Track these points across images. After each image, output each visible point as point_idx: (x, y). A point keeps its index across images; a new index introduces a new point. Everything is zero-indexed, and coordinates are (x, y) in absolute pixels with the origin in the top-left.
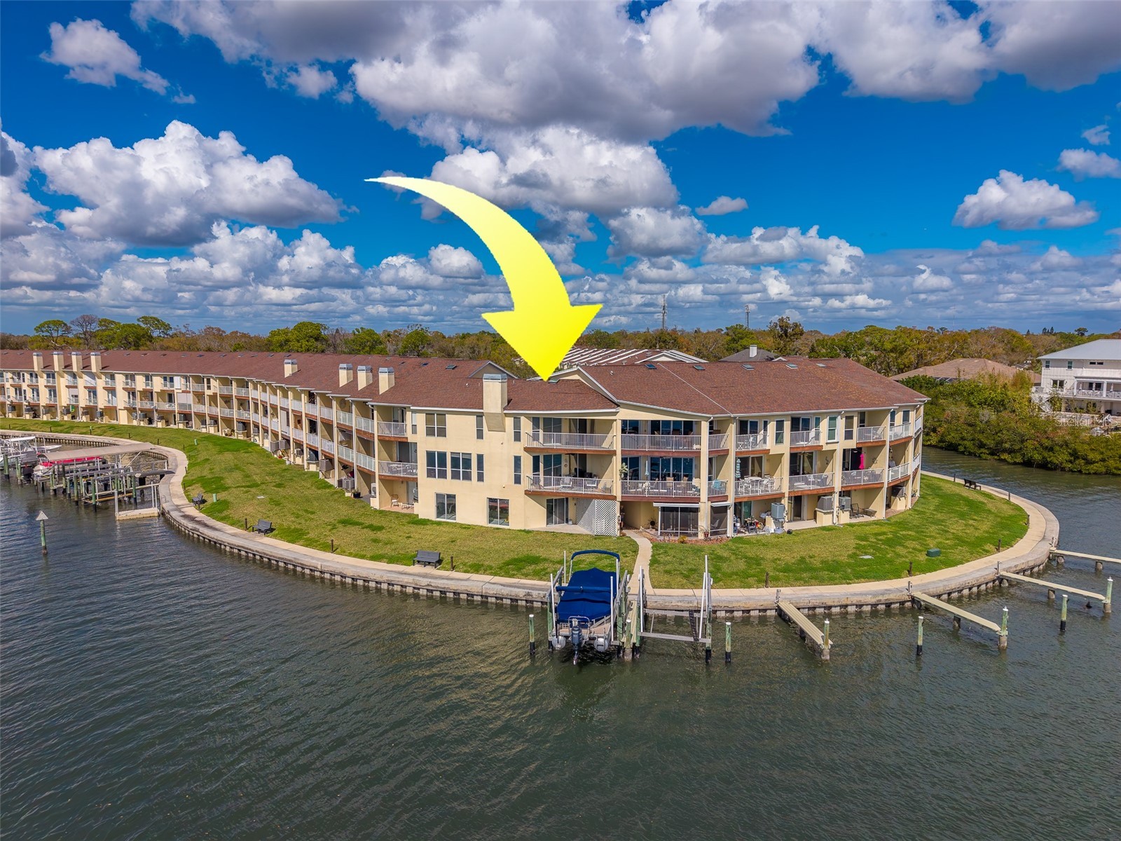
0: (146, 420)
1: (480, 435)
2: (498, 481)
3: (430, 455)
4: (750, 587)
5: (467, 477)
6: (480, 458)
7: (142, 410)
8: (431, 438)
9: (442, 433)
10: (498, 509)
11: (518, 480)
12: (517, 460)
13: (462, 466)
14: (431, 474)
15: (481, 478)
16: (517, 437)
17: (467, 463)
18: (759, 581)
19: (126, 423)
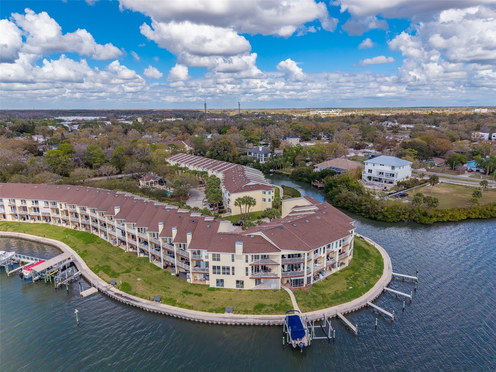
0: (23, 219)
1: (233, 260)
2: (240, 274)
3: (214, 268)
4: (326, 308)
5: (228, 274)
6: (233, 268)
7: (20, 215)
8: (214, 261)
9: (219, 260)
10: (240, 283)
11: (247, 274)
12: (247, 269)
13: (226, 270)
14: (214, 273)
15: (233, 274)
16: (247, 261)
17: (228, 269)
18: (329, 305)
19: (11, 220)
